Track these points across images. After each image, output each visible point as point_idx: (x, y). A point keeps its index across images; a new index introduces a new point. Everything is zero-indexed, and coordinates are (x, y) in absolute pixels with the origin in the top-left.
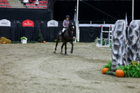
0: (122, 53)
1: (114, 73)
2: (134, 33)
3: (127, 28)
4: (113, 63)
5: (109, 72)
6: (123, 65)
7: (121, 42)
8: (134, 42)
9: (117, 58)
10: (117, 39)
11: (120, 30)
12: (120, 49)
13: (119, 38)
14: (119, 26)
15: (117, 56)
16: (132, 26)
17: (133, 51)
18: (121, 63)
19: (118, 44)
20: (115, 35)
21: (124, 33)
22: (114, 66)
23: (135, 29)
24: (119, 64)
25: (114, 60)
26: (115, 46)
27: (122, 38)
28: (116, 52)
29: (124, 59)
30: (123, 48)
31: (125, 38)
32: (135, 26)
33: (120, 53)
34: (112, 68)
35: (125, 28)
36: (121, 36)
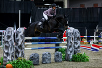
0: (11, 52)
1: (5, 67)
2: (19, 37)
3: (15, 33)
4: (4, 59)
5: (2, 66)
6: (12, 60)
7: (10, 44)
8: (20, 43)
9: (7, 56)
10: (7, 41)
11: (10, 35)
12: (10, 49)
13: (9, 41)
14: (9, 32)
15: (7, 54)
16: (18, 32)
17: (19, 50)
18: (10, 59)
19: (8, 45)
20: (6, 39)
21: (12, 37)
22: (5, 61)
23: (21, 34)
24: (9, 60)
25: (5, 57)
26: (6, 46)
27: (11, 41)
28: (6, 51)
29: (12, 56)
30: (11, 48)
31: (13, 40)
32: (21, 32)
33: (10, 51)
34: (4, 63)
35: (13, 34)
36: (10, 39)
